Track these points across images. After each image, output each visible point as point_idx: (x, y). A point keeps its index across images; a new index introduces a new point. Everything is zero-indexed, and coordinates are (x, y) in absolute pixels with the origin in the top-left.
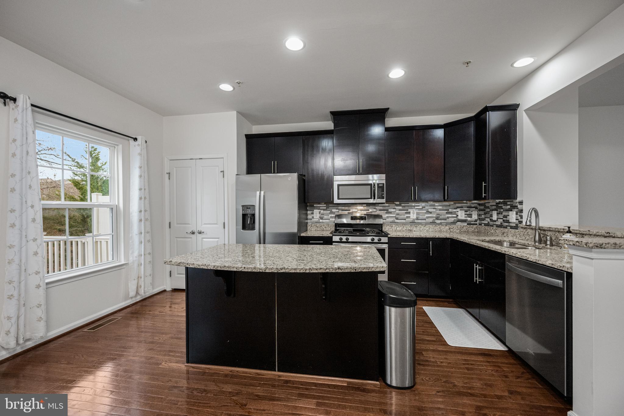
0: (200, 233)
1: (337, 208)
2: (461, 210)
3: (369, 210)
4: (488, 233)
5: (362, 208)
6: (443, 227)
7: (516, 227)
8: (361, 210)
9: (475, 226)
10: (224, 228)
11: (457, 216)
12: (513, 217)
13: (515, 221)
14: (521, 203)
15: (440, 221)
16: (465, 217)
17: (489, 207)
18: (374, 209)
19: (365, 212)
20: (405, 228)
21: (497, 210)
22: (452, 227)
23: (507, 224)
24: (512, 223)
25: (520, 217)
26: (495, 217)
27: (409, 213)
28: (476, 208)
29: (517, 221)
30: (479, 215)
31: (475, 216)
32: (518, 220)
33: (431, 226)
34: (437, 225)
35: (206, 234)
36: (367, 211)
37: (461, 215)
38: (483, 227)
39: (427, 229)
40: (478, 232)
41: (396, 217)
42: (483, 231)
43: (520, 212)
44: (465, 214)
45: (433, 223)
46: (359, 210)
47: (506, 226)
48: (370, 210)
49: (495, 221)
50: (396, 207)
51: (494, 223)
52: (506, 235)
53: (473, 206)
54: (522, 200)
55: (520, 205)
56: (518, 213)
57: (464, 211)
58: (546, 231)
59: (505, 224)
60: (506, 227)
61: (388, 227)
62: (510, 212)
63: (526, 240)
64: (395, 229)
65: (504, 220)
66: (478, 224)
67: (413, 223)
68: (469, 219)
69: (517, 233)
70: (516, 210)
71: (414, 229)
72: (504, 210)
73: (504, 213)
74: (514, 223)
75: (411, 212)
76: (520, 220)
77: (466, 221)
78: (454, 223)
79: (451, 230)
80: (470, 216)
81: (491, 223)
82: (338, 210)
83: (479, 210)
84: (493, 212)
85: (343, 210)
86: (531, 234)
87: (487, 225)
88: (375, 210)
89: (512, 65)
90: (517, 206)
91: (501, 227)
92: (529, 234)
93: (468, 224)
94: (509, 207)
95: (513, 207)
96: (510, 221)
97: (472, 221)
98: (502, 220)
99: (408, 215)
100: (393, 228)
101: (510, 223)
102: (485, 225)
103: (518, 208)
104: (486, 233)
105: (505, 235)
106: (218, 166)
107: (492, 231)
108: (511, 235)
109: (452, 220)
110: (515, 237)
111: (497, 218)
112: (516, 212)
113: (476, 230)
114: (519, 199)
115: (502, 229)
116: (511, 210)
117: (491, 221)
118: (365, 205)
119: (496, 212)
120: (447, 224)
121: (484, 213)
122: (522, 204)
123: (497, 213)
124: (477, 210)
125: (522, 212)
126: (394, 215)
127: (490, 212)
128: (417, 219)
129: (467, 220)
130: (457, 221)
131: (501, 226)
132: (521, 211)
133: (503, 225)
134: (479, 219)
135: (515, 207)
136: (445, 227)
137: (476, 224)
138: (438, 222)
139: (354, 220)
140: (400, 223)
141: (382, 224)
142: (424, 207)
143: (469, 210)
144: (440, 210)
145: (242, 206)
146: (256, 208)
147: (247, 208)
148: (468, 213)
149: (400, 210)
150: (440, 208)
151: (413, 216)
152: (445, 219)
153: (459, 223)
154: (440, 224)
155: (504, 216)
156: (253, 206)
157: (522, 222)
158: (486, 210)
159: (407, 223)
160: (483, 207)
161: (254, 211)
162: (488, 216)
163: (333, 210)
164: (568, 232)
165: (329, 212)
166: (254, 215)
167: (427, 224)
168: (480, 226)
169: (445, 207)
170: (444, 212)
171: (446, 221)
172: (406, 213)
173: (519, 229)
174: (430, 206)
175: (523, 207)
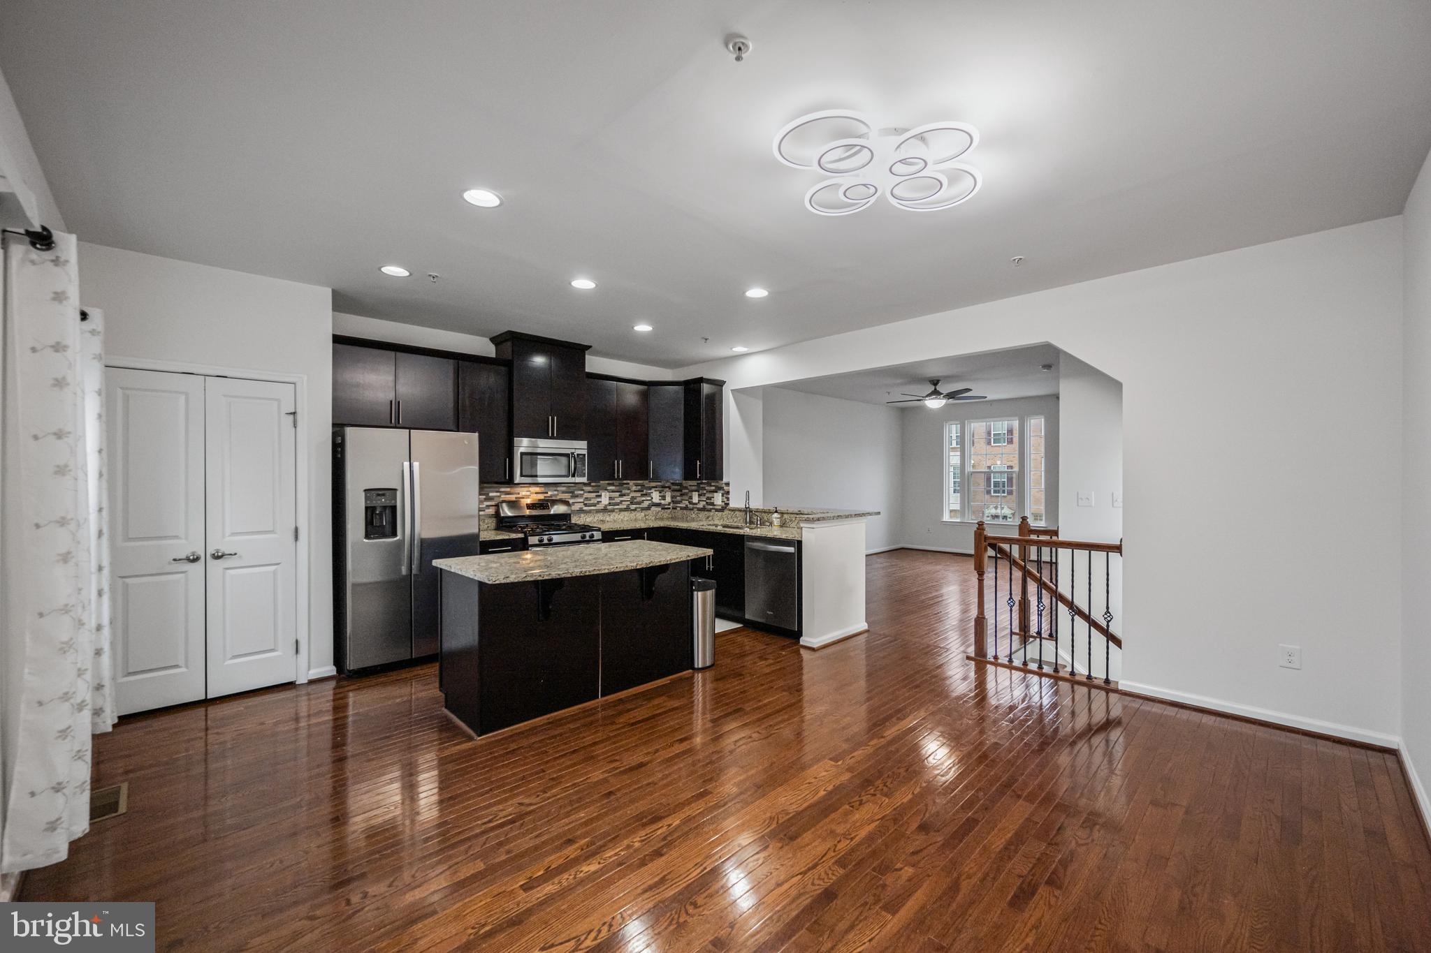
0: (217, 557)
1: (497, 490)
2: (655, 491)
3: (547, 493)
5: (539, 490)
6: (638, 514)
7: (722, 510)
8: (536, 493)
9: (669, 511)
10: (296, 538)
11: (652, 498)
12: (718, 499)
13: (721, 503)
14: (728, 484)
16: (660, 500)
17: (687, 487)
18: (555, 491)
19: (541, 497)
20: (596, 518)
21: (698, 491)
22: (647, 513)
23: (711, 507)
24: (717, 505)
25: (726, 499)
26: (695, 499)
27: (601, 496)
28: (669, 487)
29: (723, 503)
30: (673, 497)
31: (668, 499)
32: (724, 501)
33: (626, 513)
34: (633, 512)
35: (242, 557)
36: (546, 495)
37: (656, 497)
38: (679, 513)
39: (622, 517)
41: (584, 502)
42: (680, 517)
44: (660, 496)
45: (627, 509)
46: (533, 493)
48: (550, 493)
49: (696, 504)
50: (584, 488)
51: (695, 506)
53: (667, 485)
54: (729, 482)
55: (726, 486)
56: (725, 495)
57: (658, 492)
59: (709, 507)
60: (710, 510)
62: (715, 494)
63: (732, 522)
64: (585, 520)
65: (707, 503)
67: (605, 510)
68: (663, 502)
69: (725, 516)
70: (722, 492)
71: (607, 519)
72: (707, 491)
73: (708, 495)
74: (720, 505)
75: (603, 494)
76: (726, 501)
77: (659, 505)
78: (648, 508)
79: (647, 517)
80: (664, 498)
81: (691, 506)
82: (498, 494)
83: (673, 490)
84: (694, 493)
85: (507, 494)
86: (737, 516)
87: (686, 508)
88: (556, 493)
89: (731, 349)
90: (723, 488)
91: (704, 511)
92: (735, 516)
94: (713, 488)
95: (718, 489)
96: (715, 503)
97: (666, 505)
98: (705, 503)
99: (599, 500)
100: (579, 518)
102: (682, 508)
103: (724, 490)
104: (684, 518)
105: (710, 518)
106: (278, 400)
107: (693, 516)
108: (716, 519)
109: (646, 504)
110: (721, 520)
111: (698, 500)
112: (722, 494)
113: (670, 516)
114: (725, 480)
115: (706, 513)
116: (717, 492)
117: (689, 504)
119: (697, 493)
120: (643, 509)
121: (681, 494)
122: (729, 486)
123: (699, 495)
124: (670, 490)
126: (582, 500)
127: (706, 493)
128: (610, 504)
129: (661, 503)
130: (652, 505)
131: (704, 509)
132: (728, 493)
133: (706, 508)
134: (673, 501)
135: (721, 488)
136: (640, 515)
137: (670, 508)
138: (633, 507)
139: (533, 509)
140: (590, 512)
141: (570, 515)
142: (618, 488)
143: (663, 491)
144: (635, 491)
145: (365, 490)
146: (399, 494)
147: (378, 495)
148: (662, 494)
149: (589, 492)
150: (634, 488)
151: (605, 499)
152: (639, 503)
153: (653, 508)
154: (635, 510)
155: (708, 498)
156: (395, 490)
157: (728, 504)
158: (684, 491)
159: (598, 511)
160: (679, 487)
161: (393, 502)
162: (686, 498)
163: (491, 494)
164: (776, 512)
165: (484, 497)
166: (394, 508)
167: (621, 510)
168: (675, 511)
169: (639, 487)
170: (639, 494)
171: (641, 506)
172: (597, 496)
173: (726, 512)
174: (625, 486)
175: (731, 489)
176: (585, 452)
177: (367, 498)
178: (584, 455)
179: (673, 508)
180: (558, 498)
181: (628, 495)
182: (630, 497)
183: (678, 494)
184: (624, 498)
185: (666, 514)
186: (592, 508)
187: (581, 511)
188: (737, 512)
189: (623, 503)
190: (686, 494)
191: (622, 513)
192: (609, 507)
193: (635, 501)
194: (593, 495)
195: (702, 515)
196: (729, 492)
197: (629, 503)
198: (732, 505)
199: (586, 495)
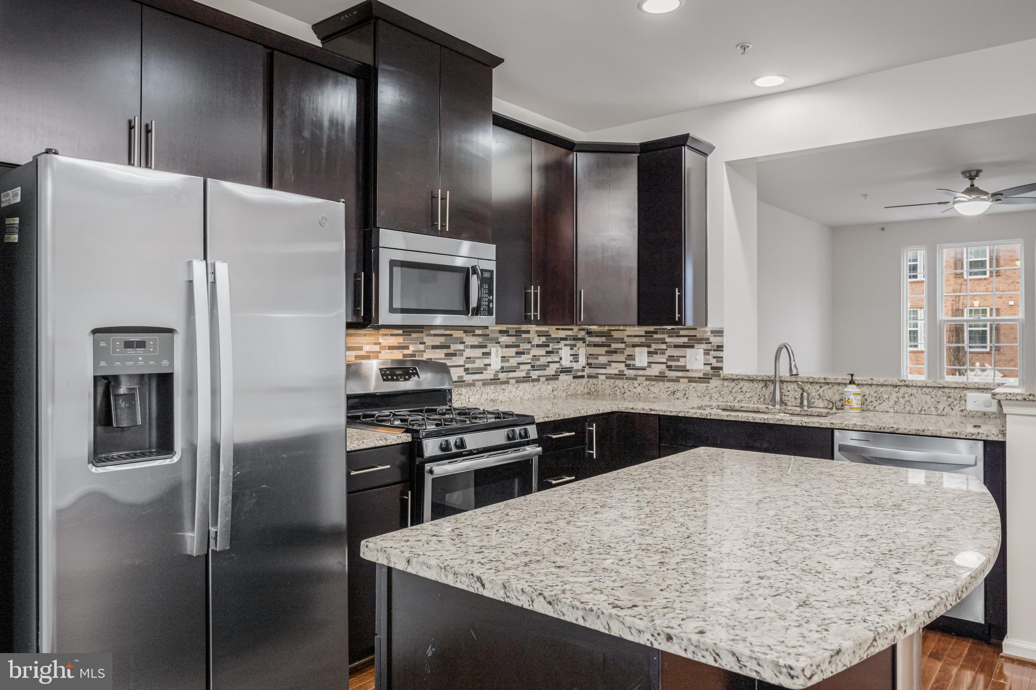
2: (566, 345)
3: (408, 348)
4: (625, 395)
6: (544, 387)
7: (705, 379)
8: (391, 348)
9: (585, 380)
11: (561, 359)
12: (696, 360)
13: (702, 367)
14: (719, 333)
15: (537, 373)
16: (571, 362)
17: (623, 339)
19: (398, 355)
21: (649, 346)
22: (556, 386)
23: (680, 374)
24: (692, 370)
25: (715, 359)
26: (642, 360)
27: (489, 354)
28: (583, 340)
29: (708, 367)
30: (589, 356)
31: (582, 360)
32: (711, 364)
33: (526, 386)
34: (536, 383)
36: (406, 352)
38: (605, 384)
39: (521, 394)
40: (589, 393)
41: (464, 366)
42: (607, 392)
43: (714, 350)
44: (571, 355)
45: (527, 379)
47: (677, 377)
48: (412, 348)
49: (644, 369)
51: (641, 372)
52: (682, 395)
53: (580, 337)
54: (723, 328)
55: (714, 336)
56: (712, 353)
57: (569, 347)
58: (785, 383)
59: (674, 375)
60: (677, 380)
62: (689, 351)
63: (736, 401)
64: (467, 400)
65: (668, 367)
66: (586, 377)
67: (495, 381)
68: (575, 365)
69: (715, 390)
70: (704, 346)
71: (501, 398)
72: (668, 346)
73: (671, 353)
74: (697, 371)
75: (493, 350)
76: (715, 364)
77: (571, 371)
79: (555, 393)
80: (575, 357)
83: (588, 345)
84: (637, 349)
86: (749, 390)
87: (620, 376)
88: (422, 347)
90: (708, 339)
91: (663, 381)
92: (744, 389)
93: (574, 378)
94: (685, 340)
95: (697, 341)
96: (689, 368)
97: (578, 371)
98: (664, 367)
99: (487, 361)
100: (462, 397)
101: (688, 371)
102: (609, 377)
103: (710, 343)
104: (618, 393)
105: (678, 395)
107: (639, 389)
108: (695, 395)
109: (552, 370)
110: (707, 398)
111: (648, 363)
112: (704, 350)
113: (586, 391)
114: (712, 325)
115: (668, 384)
116: (692, 347)
117: (628, 369)
118: (400, 332)
119: (646, 350)
120: (549, 378)
121: (607, 352)
122: (722, 336)
123: (649, 353)
124: (584, 344)
125: (722, 351)
126: (462, 363)
127: (666, 350)
128: (503, 370)
129: (573, 368)
130: (561, 372)
131: (661, 377)
132: (720, 348)
133: (666, 377)
134: (588, 364)
135: (700, 341)
136: (545, 388)
137: (583, 377)
138: (535, 374)
139: (392, 380)
140: (472, 384)
141: (450, 390)
142: (513, 339)
143: (575, 346)
144: (538, 346)
145: (95, 331)
146: (179, 340)
147: (128, 345)
148: (573, 352)
149: (473, 347)
150: (537, 341)
151: (495, 362)
152: (544, 367)
153: (563, 377)
154: (538, 380)
155: (671, 358)
156: (171, 331)
157: (721, 368)
158: (614, 346)
159: (486, 383)
160: (603, 339)
161: (165, 363)
162: (622, 358)
164: (852, 382)
166: (165, 381)
167: (519, 381)
168: (595, 381)
169: (543, 339)
170: (542, 352)
171: (546, 373)
172: (484, 354)
173: (714, 382)
174: (524, 336)
175: (726, 341)
176: (492, 266)
177: (98, 354)
178: (492, 272)
179: (589, 377)
180: (426, 356)
181: (529, 353)
182: (530, 356)
183: (603, 350)
184: (523, 358)
185: (581, 386)
186: (477, 377)
187: (461, 382)
188: (742, 383)
189: (522, 367)
190: (621, 351)
191: (522, 385)
192: (502, 376)
193: (538, 363)
194: (478, 352)
195: (659, 388)
196: (722, 347)
197: (529, 367)
198: (728, 370)
199: (469, 353)
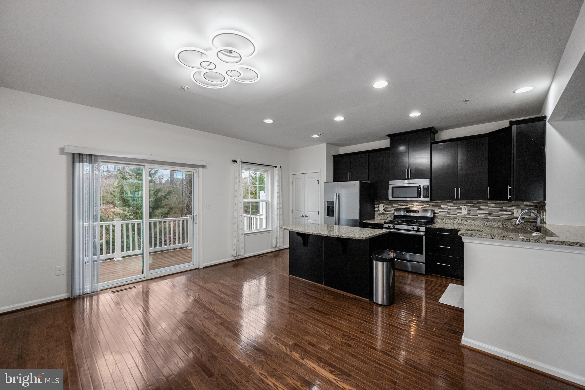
0: (306, 217)
1: (397, 203)
3: (423, 206)
5: (417, 204)
10: (319, 214)
11: (513, 213)
15: (492, 217)
18: (428, 205)
20: (455, 222)
34: (489, 221)
35: (310, 217)
36: (421, 207)
37: (518, 212)
39: (478, 223)
45: (485, 218)
46: (415, 206)
50: (448, 204)
57: (521, 209)
61: (440, 220)
67: (464, 218)
71: (465, 223)
75: (463, 208)
78: (508, 220)
82: (397, 205)
85: (402, 205)
89: (514, 92)
93: (525, 222)
99: (459, 211)
106: (316, 177)
109: (506, 217)
126: (446, 211)
128: (468, 214)
142: (476, 204)
144: (493, 208)
145: (327, 201)
147: (330, 203)
150: (492, 205)
156: (333, 202)
161: (333, 205)
163: (394, 205)
165: (391, 206)
169: (498, 205)
170: (498, 210)
174: (482, 203)
176: (428, 184)
181: (486, 210)
184: (482, 212)
